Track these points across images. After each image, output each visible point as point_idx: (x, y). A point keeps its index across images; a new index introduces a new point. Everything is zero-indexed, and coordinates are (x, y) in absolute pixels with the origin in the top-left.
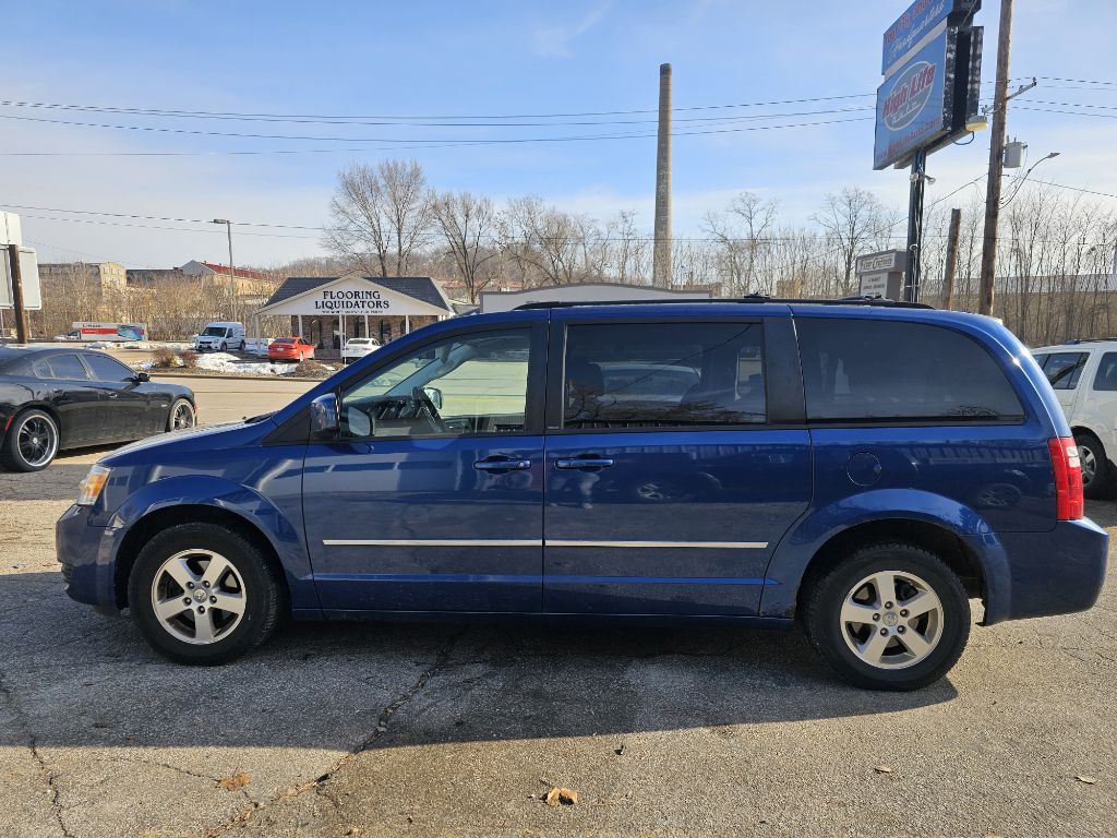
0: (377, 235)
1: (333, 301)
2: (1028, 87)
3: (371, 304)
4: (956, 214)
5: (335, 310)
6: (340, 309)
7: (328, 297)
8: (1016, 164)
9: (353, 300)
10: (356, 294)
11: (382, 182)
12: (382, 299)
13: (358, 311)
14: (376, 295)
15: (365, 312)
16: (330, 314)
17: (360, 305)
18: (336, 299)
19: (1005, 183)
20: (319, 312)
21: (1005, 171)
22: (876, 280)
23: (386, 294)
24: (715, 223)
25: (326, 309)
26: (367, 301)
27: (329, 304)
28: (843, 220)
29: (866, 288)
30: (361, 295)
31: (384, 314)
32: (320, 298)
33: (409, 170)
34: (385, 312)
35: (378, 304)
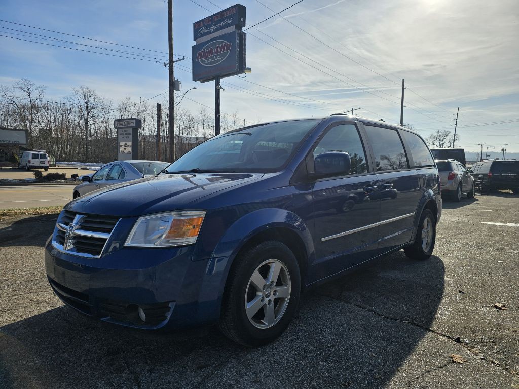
2: (182, 60)
4: (159, 106)
8: (178, 89)
19: (175, 96)
21: (175, 91)
22: (126, 131)
24: (6, 93)
28: (82, 102)
29: (121, 134)
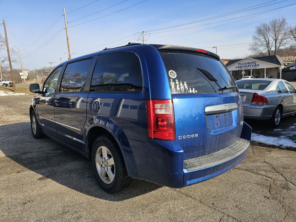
0: (268, 44)
1: (241, 66)
3: (253, 66)
5: (242, 68)
6: (243, 68)
7: (240, 65)
9: (247, 65)
10: (249, 63)
11: (270, 27)
12: (257, 64)
13: (249, 68)
14: (255, 63)
15: (251, 68)
16: (240, 70)
17: (250, 66)
18: (242, 65)
20: (237, 69)
23: (258, 62)
25: (239, 68)
26: (252, 65)
27: (240, 67)
30: (250, 63)
31: (257, 68)
32: (237, 65)
33: (281, 21)
34: (258, 68)
35: (256, 65)
